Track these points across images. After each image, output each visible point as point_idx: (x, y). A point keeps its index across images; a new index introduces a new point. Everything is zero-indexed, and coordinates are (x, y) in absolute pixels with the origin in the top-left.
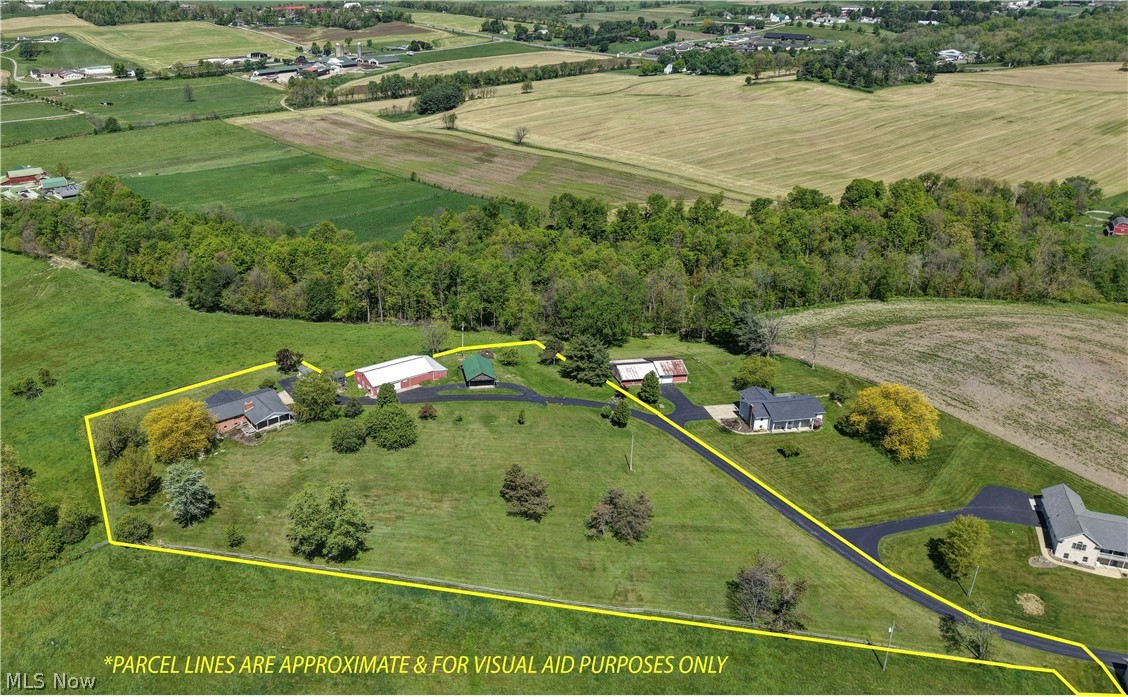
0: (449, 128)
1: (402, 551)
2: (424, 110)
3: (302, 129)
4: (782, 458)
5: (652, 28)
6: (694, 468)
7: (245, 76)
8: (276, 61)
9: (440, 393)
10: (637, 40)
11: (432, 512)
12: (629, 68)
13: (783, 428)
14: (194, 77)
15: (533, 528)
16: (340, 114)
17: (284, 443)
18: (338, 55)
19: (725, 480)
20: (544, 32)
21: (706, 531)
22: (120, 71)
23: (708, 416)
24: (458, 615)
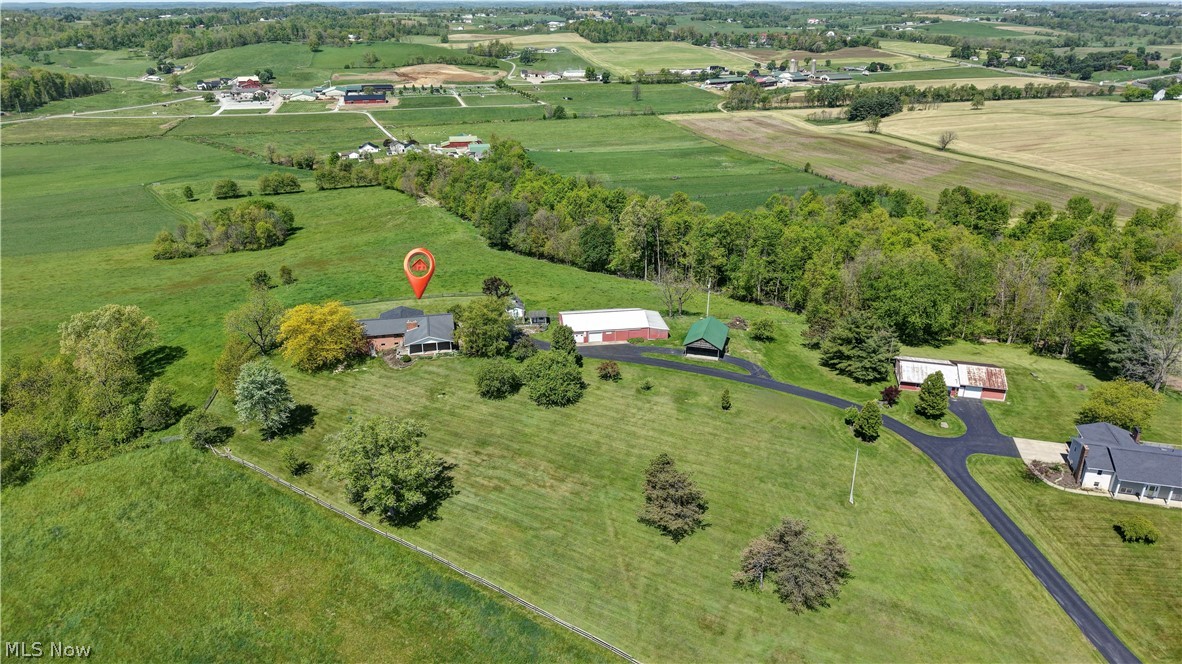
0: (871, 132)
1: (473, 531)
2: (852, 118)
3: (726, 126)
4: (1118, 540)
5: (1153, 59)
6: (953, 521)
7: (697, 84)
8: (731, 73)
9: (645, 355)
10: (1130, 68)
11: (543, 491)
12: (1110, 95)
13: (1138, 495)
14: (652, 83)
15: (665, 548)
16: (770, 117)
17: (430, 373)
18: (792, 71)
19: (999, 551)
20: (1019, 59)
21: (931, 623)
22: (591, 75)
23: (1014, 452)
24: (492, 641)
